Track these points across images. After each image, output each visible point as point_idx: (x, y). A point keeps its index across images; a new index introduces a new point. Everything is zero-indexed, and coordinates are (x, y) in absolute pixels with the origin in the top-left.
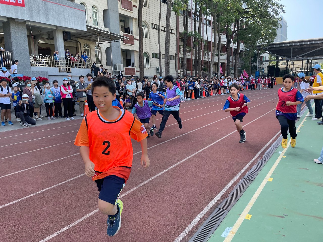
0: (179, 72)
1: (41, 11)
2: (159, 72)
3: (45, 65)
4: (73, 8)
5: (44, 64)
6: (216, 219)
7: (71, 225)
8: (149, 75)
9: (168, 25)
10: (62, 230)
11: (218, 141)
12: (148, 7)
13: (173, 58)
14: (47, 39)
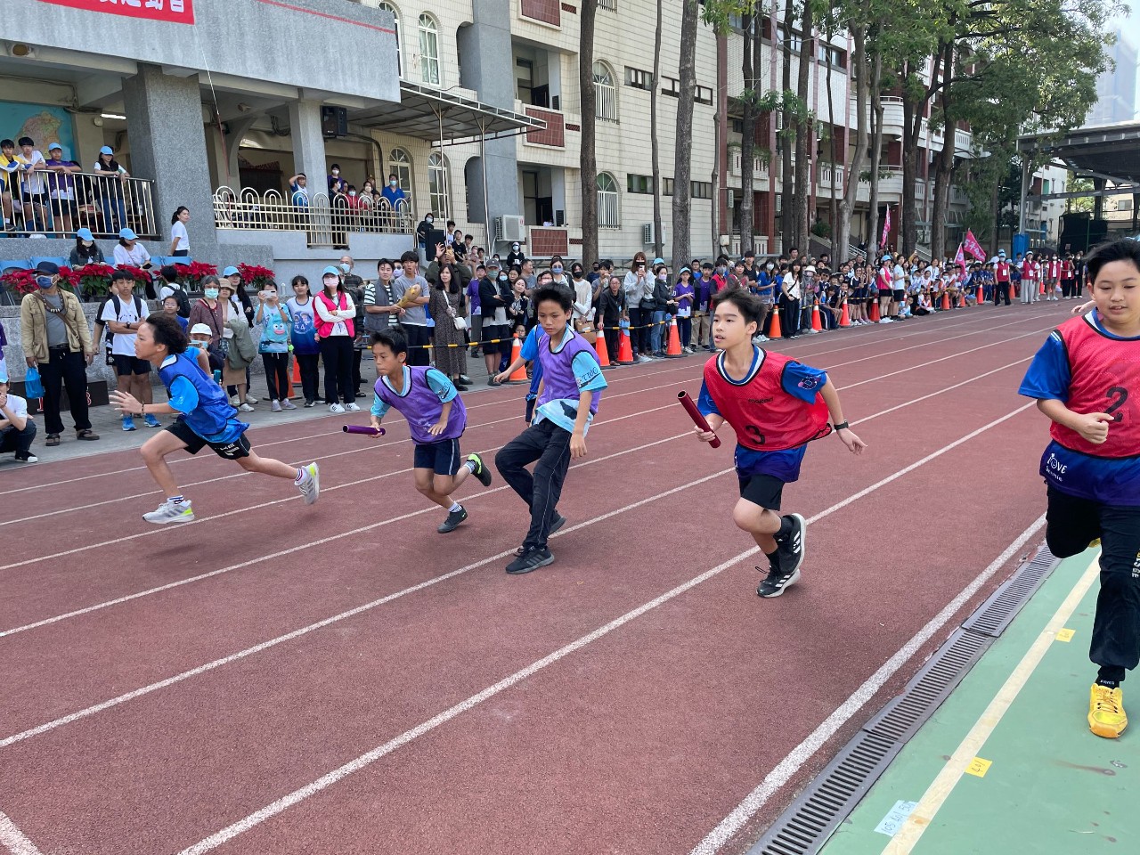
0: (725, 239)
1: (249, 38)
2: (653, 241)
3: (261, 223)
4: (354, 23)
5: (259, 221)
6: (858, 771)
7: (350, 767)
8: (618, 255)
9: (686, 72)
10: (322, 783)
11: (866, 491)
12: (616, 10)
13: (702, 190)
14: (269, 133)
